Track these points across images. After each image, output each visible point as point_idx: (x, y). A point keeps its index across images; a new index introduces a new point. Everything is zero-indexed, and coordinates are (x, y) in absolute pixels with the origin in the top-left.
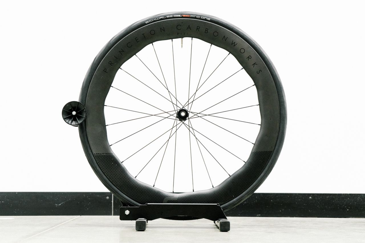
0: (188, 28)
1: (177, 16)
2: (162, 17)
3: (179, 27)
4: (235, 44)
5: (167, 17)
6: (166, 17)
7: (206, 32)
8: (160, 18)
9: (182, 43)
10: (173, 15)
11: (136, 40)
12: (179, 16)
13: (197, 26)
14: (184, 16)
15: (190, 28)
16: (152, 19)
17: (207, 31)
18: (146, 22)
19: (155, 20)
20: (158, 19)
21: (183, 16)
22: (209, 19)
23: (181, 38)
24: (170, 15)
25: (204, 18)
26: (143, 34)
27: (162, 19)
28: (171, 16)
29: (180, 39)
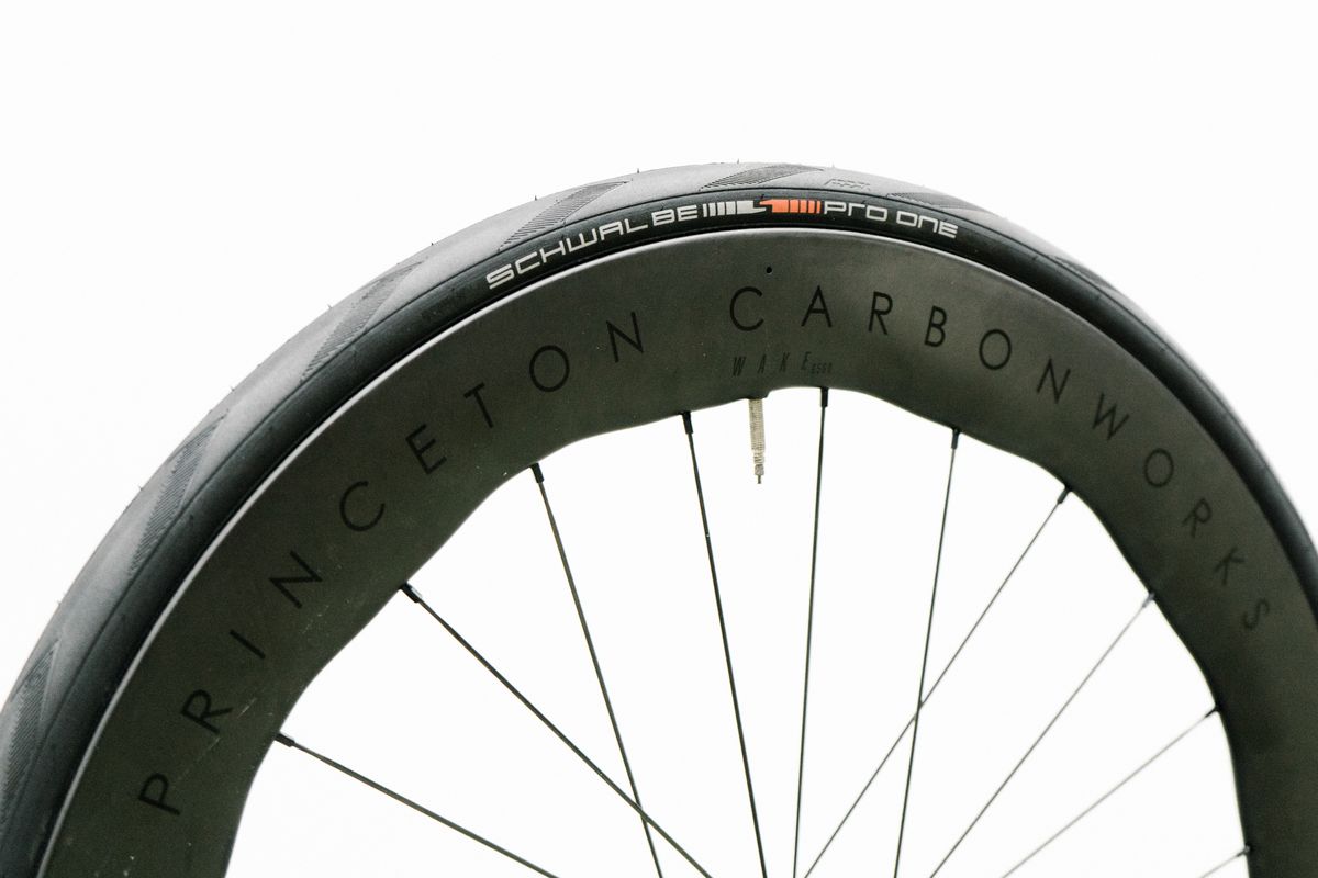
0: (811, 310)
1: (731, 211)
2: (617, 226)
3: (748, 309)
4: (1117, 421)
5: (658, 218)
6: (650, 221)
7: (935, 336)
8: (604, 231)
9: (758, 444)
10: (699, 197)
11: (418, 453)
12: (746, 207)
13: (877, 294)
14: (780, 206)
15: (824, 311)
16: (536, 248)
17: (939, 327)
18: (489, 278)
19: (562, 248)
20: (584, 244)
21: (769, 207)
22: (948, 229)
23: (745, 403)
24: (673, 201)
25: (918, 220)
26: (474, 392)
27: (615, 242)
28: (687, 213)
29: (743, 405)
